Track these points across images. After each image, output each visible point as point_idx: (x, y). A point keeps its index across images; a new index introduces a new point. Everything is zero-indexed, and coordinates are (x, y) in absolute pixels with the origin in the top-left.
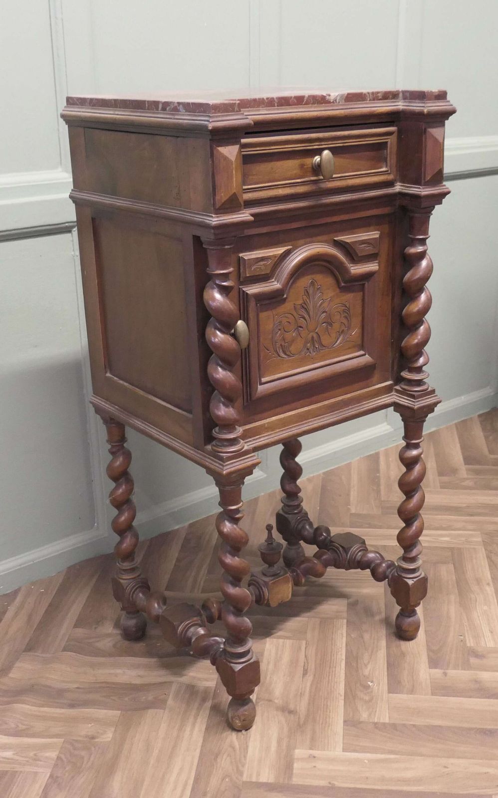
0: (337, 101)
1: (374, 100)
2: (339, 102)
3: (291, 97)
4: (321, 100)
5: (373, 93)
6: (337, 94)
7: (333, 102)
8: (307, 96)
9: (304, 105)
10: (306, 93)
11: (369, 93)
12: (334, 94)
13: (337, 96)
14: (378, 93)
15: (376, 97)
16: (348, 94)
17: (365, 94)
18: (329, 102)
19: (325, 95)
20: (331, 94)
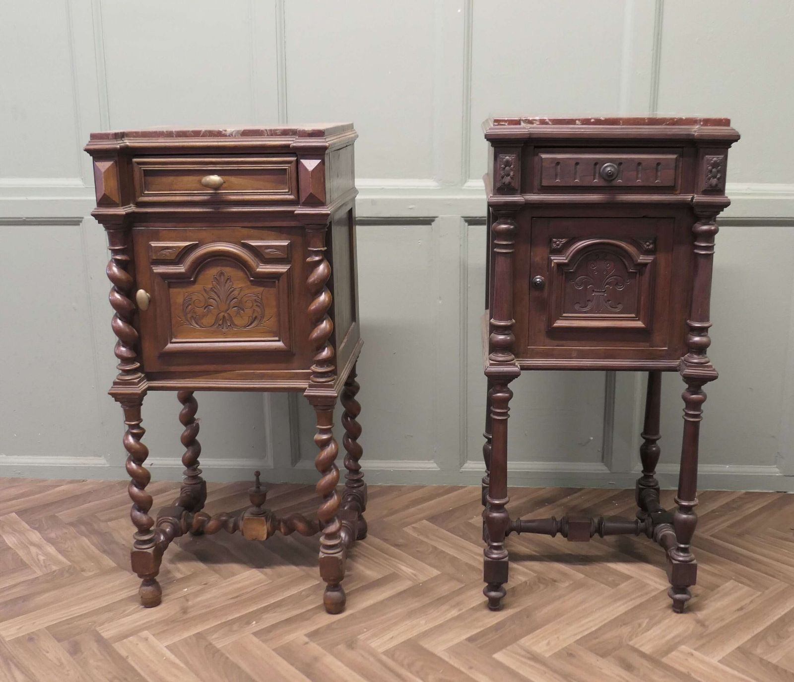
0: (233, 135)
1: (272, 135)
2: (235, 136)
3: (189, 131)
4: (219, 134)
5: (271, 130)
6: (233, 130)
7: (229, 136)
8: (204, 130)
9: (201, 136)
10: (203, 128)
11: (266, 130)
12: (230, 130)
13: (234, 131)
14: (276, 130)
15: (273, 133)
16: (244, 130)
17: (262, 131)
18: (225, 136)
19: (221, 130)
20: (227, 130)
